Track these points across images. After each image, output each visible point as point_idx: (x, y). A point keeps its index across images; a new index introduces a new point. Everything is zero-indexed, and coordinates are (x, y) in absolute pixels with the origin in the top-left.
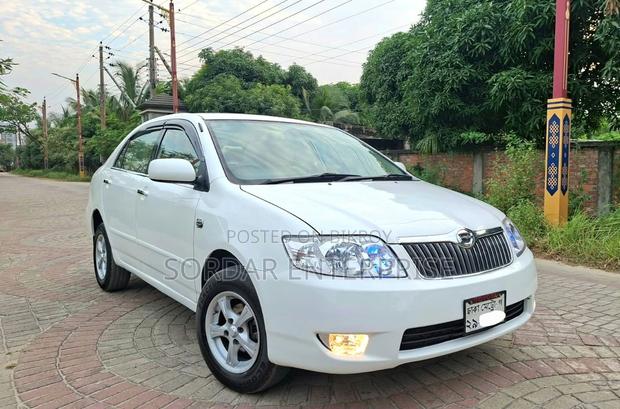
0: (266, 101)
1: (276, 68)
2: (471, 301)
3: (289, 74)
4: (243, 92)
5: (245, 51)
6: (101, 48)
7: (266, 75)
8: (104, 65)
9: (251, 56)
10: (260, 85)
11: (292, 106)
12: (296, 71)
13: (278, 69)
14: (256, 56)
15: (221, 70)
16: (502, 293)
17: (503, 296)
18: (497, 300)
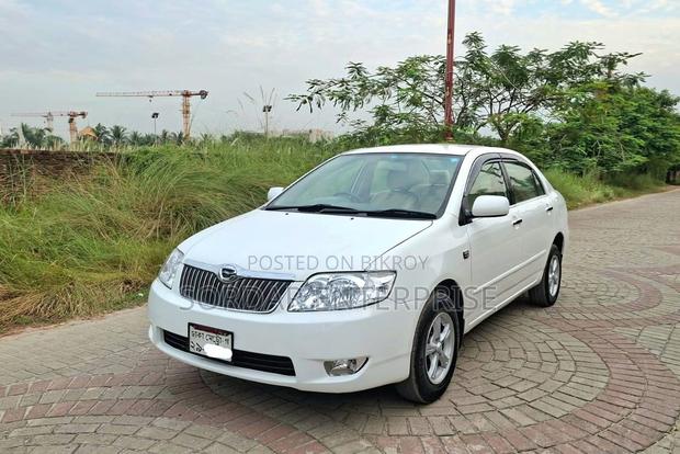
2: (193, 325)
16: (228, 333)
17: (230, 336)
18: (224, 338)
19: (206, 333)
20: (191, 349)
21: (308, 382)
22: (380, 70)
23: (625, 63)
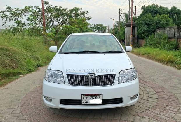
0: (159, 20)
1: (167, 8)
2: (83, 95)
3: (171, 10)
4: (152, 18)
5: (156, 5)
6: (120, 9)
7: (161, 11)
8: (120, 14)
9: (158, 6)
10: (158, 15)
11: (169, 21)
12: (174, 8)
13: (167, 9)
14: (159, 6)
15: (147, 12)
16: (100, 94)
17: (101, 95)
18: (98, 96)
19: (89, 96)
20: (82, 103)
21: (127, 104)
22: (16, 9)
23: (87, 14)
